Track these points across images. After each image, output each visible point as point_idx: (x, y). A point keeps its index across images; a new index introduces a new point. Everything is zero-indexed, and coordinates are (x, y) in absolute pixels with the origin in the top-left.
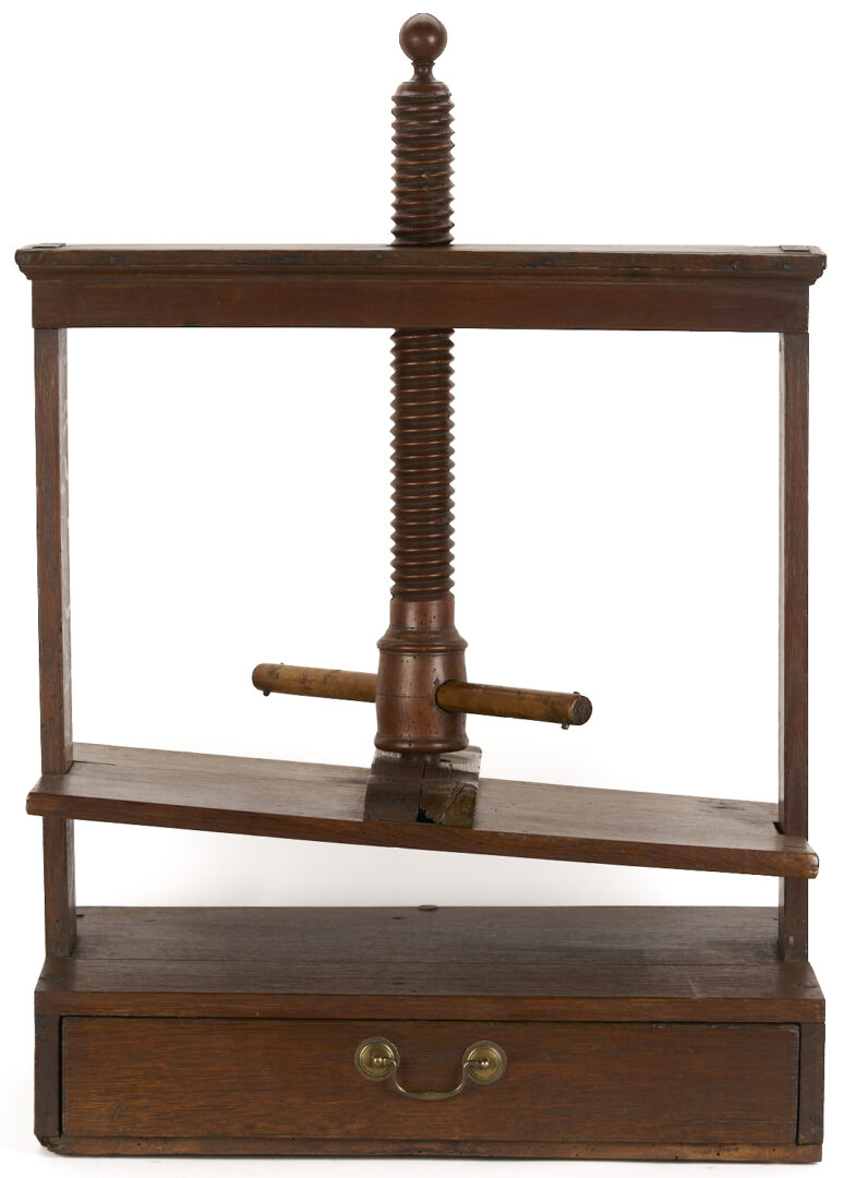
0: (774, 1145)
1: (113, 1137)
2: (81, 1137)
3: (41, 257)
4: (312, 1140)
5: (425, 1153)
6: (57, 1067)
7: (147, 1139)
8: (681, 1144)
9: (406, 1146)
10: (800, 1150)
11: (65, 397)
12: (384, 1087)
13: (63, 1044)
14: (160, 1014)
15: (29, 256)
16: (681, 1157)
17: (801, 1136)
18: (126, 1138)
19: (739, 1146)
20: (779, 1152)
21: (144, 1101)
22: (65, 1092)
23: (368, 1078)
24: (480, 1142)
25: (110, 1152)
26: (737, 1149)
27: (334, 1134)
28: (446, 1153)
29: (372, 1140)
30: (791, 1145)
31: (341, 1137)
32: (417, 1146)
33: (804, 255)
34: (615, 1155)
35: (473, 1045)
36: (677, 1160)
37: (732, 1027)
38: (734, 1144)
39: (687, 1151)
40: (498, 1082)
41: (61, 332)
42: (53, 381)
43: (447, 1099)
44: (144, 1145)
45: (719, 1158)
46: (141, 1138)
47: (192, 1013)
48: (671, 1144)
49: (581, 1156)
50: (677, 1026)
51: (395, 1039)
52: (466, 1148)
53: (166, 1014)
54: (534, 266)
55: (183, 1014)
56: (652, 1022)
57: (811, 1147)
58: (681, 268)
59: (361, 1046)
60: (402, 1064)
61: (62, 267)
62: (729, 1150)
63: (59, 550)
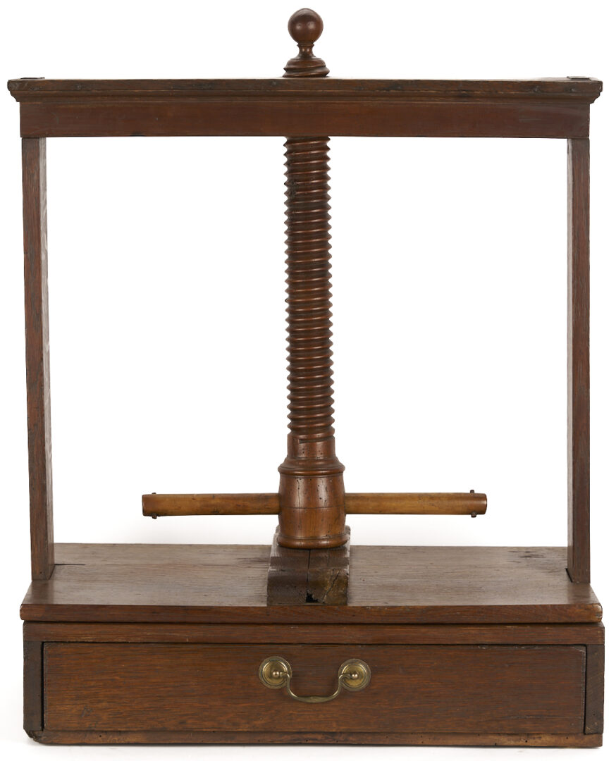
0: (568, 735)
1: (81, 731)
2: (58, 731)
3: (26, 85)
4: (227, 732)
5: (311, 742)
6: (40, 679)
7: (106, 732)
8: (499, 734)
9: (297, 736)
10: (587, 738)
11: (45, 190)
12: (281, 692)
13: (44, 663)
14: (116, 640)
15: (18, 85)
16: (499, 743)
17: (587, 728)
18: (92, 731)
19: (542, 736)
20: (571, 740)
21: (104, 704)
22: (46, 698)
23: (269, 687)
24: (351, 733)
25: (80, 742)
26: (540, 738)
27: (244, 727)
28: (327, 741)
29: (272, 732)
30: (580, 735)
31: (249, 730)
32: (305, 736)
33: (586, 81)
34: (450, 742)
35: (346, 662)
36: (496, 746)
37: (537, 648)
38: (538, 734)
39: (504, 739)
40: (364, 689)
41: (41, 141)
42: (35, 177)
43: (326, 702)
44: (104, 736)
45: (527, 744)
46: (102, 732)
47: (139, 639)
48: (491, 734)
49: (425, 743)
50: (496, 647)
51: (288, 658)
52: (341, 738)
53: (120, 640)
54: (389, 90)
55: (133, 640)
56: (478, 645)
57: (594, 736)
58: (496, 92)
59: (263, 663)
60: (293, 676)
61: (42, 92)
62: (534, 738)
63: (40, 301)
